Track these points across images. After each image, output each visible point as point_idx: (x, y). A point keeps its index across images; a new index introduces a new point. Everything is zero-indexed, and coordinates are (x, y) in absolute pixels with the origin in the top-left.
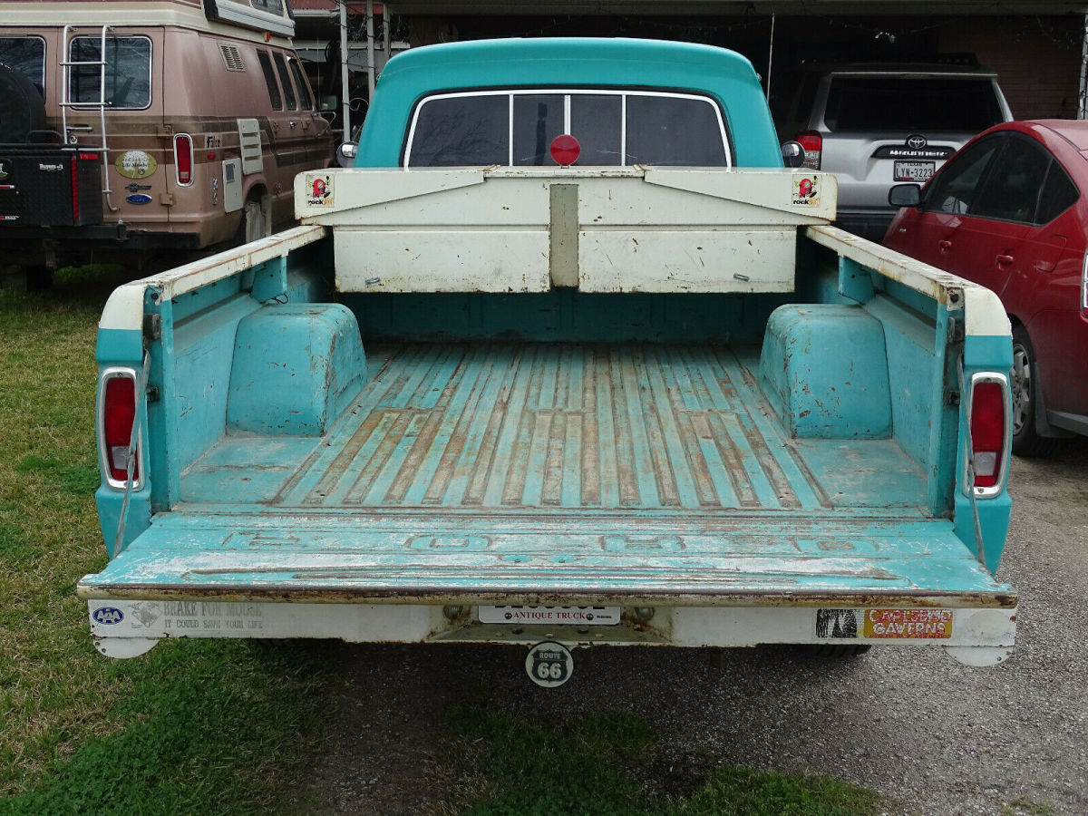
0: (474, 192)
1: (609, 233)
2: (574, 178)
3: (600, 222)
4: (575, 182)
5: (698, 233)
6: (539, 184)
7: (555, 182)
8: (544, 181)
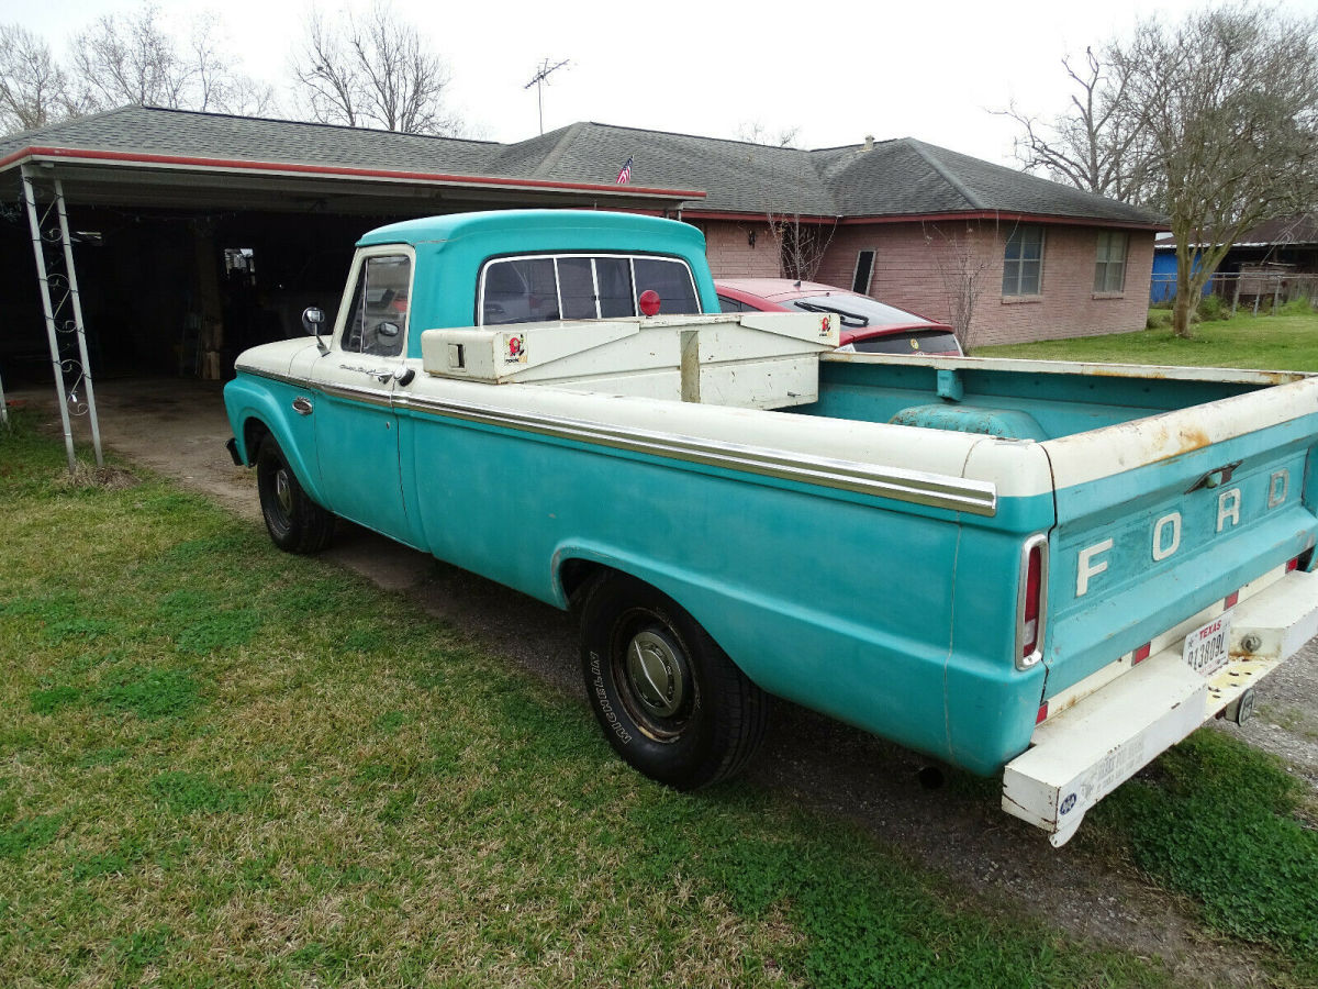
0: (630, 342)
1: (717, 369)
2: (696, 325)
3: (713, 360)
4: (696, 329)
5: (766, 363)
6: (673, 331)
7: (684, 329)
8: (677, 329)
